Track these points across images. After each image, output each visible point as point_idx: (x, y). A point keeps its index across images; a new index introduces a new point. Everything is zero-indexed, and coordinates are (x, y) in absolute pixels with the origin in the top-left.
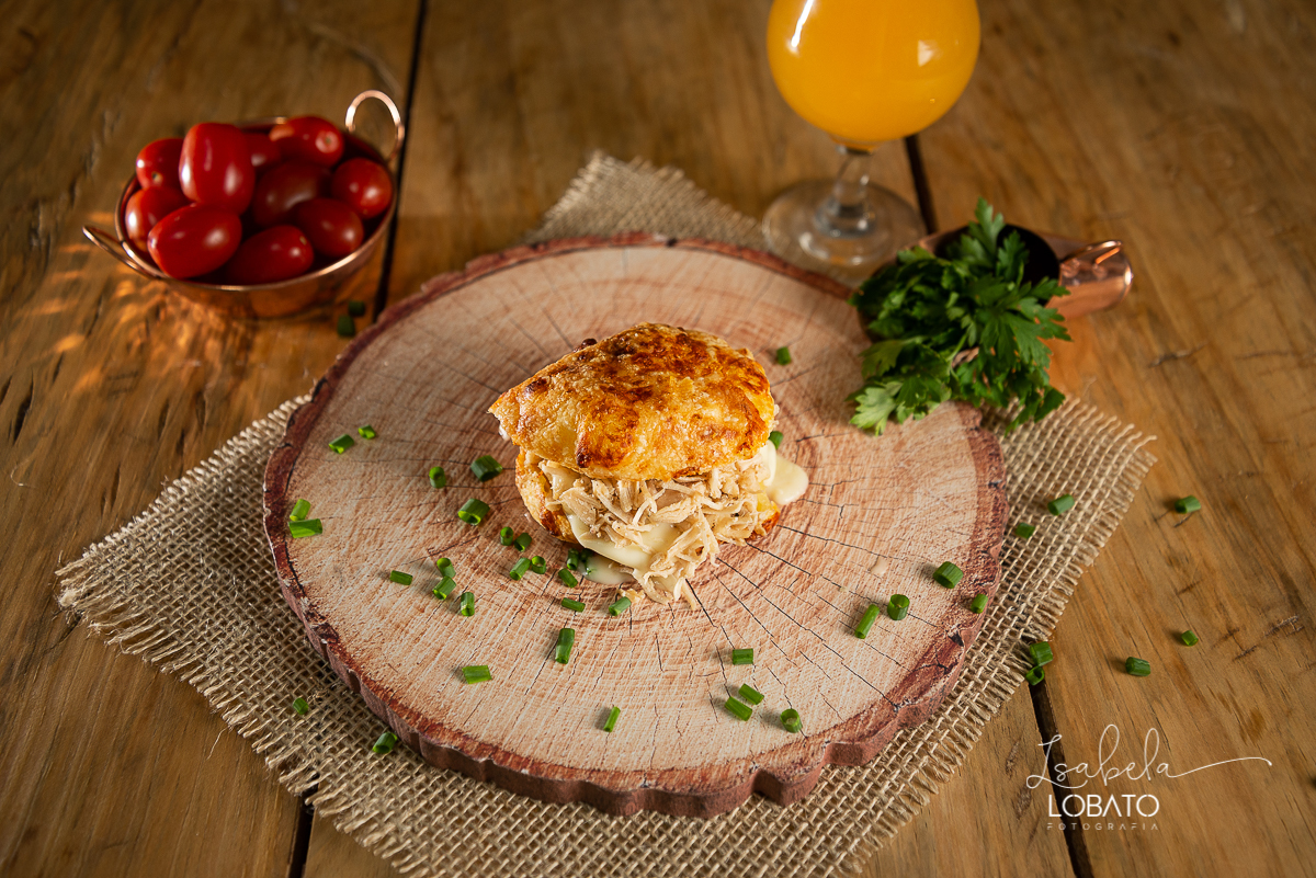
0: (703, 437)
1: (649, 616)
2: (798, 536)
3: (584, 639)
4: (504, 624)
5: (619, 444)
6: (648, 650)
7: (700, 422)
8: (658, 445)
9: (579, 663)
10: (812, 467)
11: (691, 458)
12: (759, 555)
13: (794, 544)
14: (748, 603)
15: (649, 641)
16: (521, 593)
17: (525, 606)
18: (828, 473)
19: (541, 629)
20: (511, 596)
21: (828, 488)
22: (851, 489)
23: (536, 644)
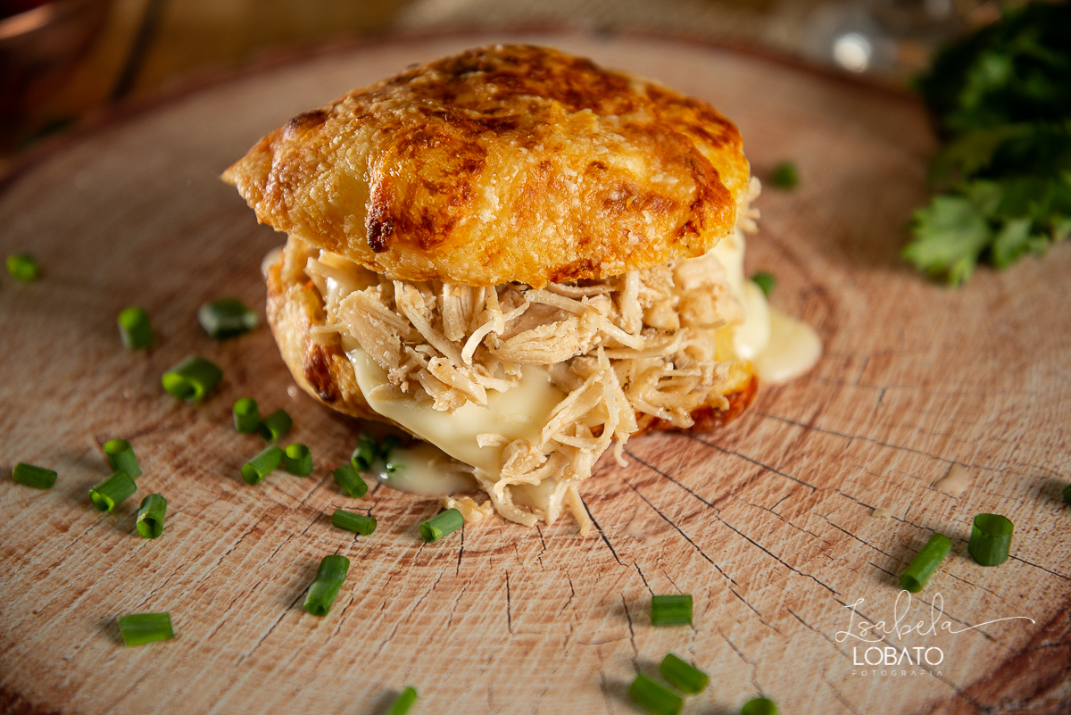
0: (608, 203)
1: (497, 545)
2: (795, 432)
3: (369, 575)
4: (218, 552)
5: (445, 198)
6: (489, 598)
7: (603, 175)
8: (522, 209)
9: (350, 616)
10: (828, 331)
11: (584, 242)
12: (718, 457)
13: (786, 442)
14: (690, 530)
15: (492, 584)
16: (259, 504)
17: (262, 525)
18: (858, 337)
19: (287, 561)
20: (239, 509)
21: (858, 362)
22: (902, 364)
23: (272, 584)
